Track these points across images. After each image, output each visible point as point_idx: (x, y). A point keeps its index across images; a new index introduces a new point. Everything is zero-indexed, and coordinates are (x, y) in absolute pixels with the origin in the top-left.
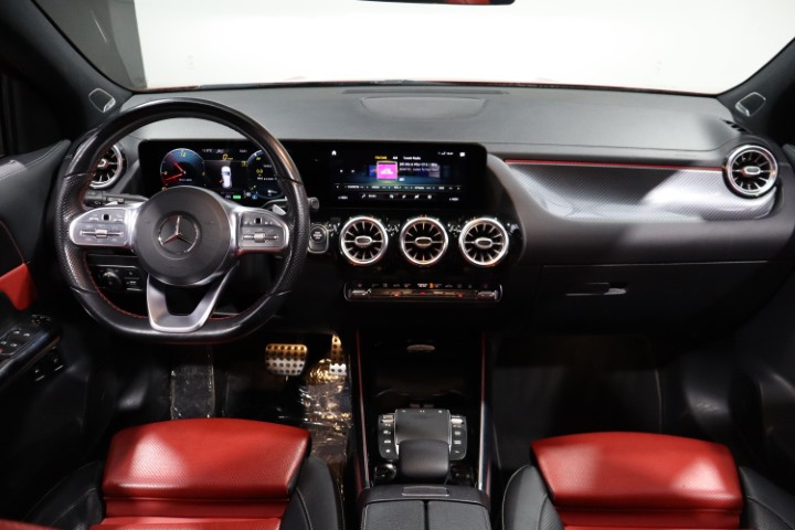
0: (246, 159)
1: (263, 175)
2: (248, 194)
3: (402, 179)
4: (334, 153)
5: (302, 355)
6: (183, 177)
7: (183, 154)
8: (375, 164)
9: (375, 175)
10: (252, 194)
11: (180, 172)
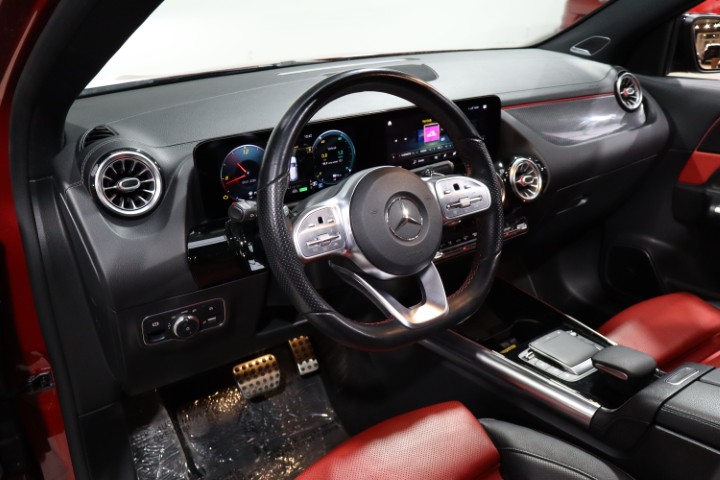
0: (311, 145)
1: (328, 160)
2: (315, 184)
3: (443, 139)
4: (390, 123)
5: (274, 364)
6: (248, 178)
7: (246, 151)
8: (422, 128)
9: (423, 138)
10: (319, 182)
11: (243, 173)
